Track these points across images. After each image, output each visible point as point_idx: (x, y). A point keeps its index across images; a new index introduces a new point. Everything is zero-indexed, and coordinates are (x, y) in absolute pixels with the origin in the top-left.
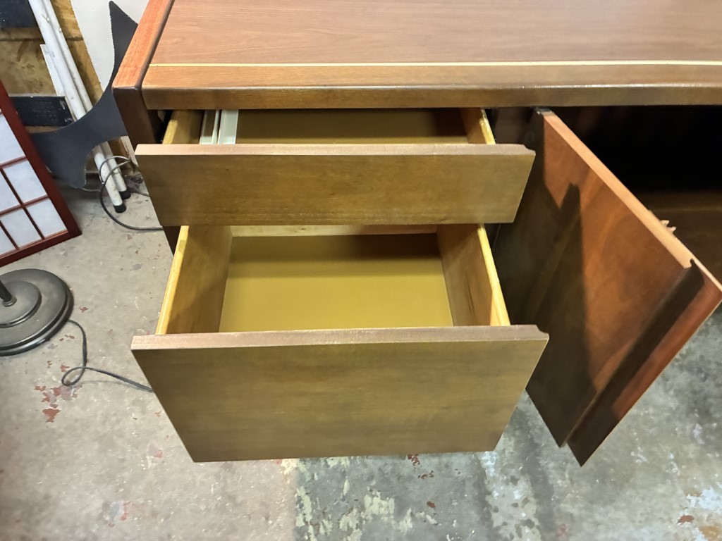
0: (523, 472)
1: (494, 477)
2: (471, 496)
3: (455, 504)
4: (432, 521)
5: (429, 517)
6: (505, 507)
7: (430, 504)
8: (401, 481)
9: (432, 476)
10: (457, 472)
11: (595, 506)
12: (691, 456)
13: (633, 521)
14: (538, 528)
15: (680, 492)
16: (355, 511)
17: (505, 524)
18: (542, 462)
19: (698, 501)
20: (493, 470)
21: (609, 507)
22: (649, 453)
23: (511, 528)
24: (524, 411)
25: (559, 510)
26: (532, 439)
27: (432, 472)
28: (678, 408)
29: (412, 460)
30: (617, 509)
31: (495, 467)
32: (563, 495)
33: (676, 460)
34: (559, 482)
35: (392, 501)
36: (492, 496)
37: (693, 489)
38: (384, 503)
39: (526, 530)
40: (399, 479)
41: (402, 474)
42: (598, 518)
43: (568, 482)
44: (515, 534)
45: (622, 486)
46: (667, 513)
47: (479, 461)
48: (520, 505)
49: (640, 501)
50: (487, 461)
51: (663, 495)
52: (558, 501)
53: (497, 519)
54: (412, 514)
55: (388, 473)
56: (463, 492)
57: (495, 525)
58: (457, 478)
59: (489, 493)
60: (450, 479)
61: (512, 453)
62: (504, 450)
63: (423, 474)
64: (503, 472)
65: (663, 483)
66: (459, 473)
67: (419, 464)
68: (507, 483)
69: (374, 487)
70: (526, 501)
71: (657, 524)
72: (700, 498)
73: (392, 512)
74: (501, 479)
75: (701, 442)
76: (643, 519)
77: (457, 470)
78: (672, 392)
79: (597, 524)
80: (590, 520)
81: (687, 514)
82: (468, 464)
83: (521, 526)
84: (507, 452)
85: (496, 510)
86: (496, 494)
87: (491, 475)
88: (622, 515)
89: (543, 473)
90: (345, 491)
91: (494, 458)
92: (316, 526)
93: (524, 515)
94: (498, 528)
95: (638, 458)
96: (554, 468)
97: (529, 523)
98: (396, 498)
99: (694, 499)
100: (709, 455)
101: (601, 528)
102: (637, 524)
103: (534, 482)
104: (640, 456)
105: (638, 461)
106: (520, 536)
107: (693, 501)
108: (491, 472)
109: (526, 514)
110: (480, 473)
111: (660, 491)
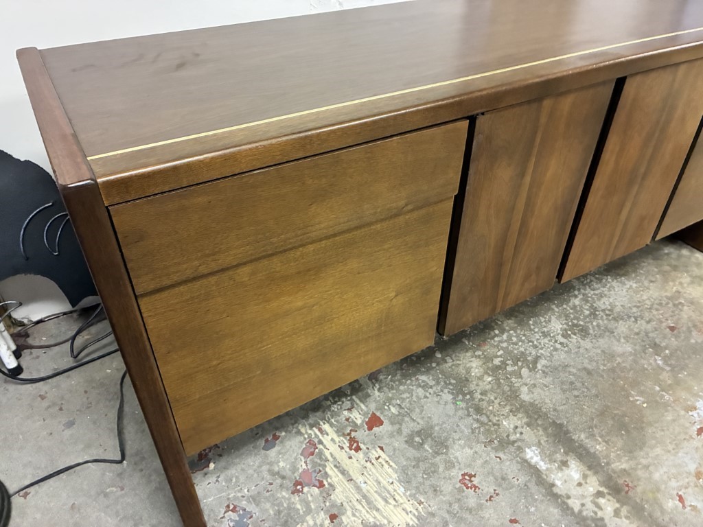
0: (566, 453)
1: (547, 469)
2: (541, 496)
3: (533, 509)
6: (575, 491)
7: (513, 521)
8: (474, 513)
9: (497, 494)
10: (515, 480)
11: (636, 454)
12: (670, 382)
13: (669, 452)
14: (609, 494)
15: (683, 413)
17: (583, 505)
18: (575, 437)
19: (698, 413)
20: (542, 463)
21: (646, 449)
22: (641, 393)
23: (590, 506)
24: (532, 401)
25: (613, 470)
26: (554, 422)
27: (495, 490)
28: (635, 350)
29: (471, 488)
30: (652, 448)
31: (541, 460)
32: (607, 456)
33: (662, 390)
34: (598, 447)
36: (557, 486)
37: (688, 405)
39: (602, 501)
40: (470, 513)
41: (470, 506)
42: (644, 461)
43: (604, 444)
44: (596, 509)
45: (642, 428)
46: (686, 433)
47: (526, 461)
48: (583, 482)
49: (662, 433)
50: (532, 458)
51: (674, 420)
52: (608, 464)
53: (575, 504)
55: (458, 512)
56: (532, 495)
57: (576, 510)
58: (519, 486)
59: (553, 485)
60: (514, 489)
61: (547, 441)
62: (539, 441)
63: (488, 497)
64: (552, 461)
65: (667, 411)
66: (518, 480)
67: (479, 489)
68: (560, 468)
70: (585, 477)
71: (686, 444)
72: (698, 411)
74: (554, 467)
75: (668, 368)
76: (674, 446)
77: (514, 478)
78: (622, 340)
79: (647, 467)
80: (640, 466)
81: (699, 427)
82: (520, 468)
83: (596, 500)
84: (542, 442)
85: (569, 497)
86: (558, 483)
87: (544, 468)
88: (658, 451)
89: (581, 446)
91: (536, 452)
93: (591, 489)
94: (580, 512)
95: (637, 400)
96: (587, 438)
97: (599, 494)
99: (694, 413)
100: (680, 375)
101: (652, 468)
102: (673, 452)
103: (580, 457)
104: (637, 398)
105: (638, 403)
106: (601, 509)
107: (696, 415)
108: (543, 466)
109: (593, 485)
110: (534, 471)
111: (669, 418)
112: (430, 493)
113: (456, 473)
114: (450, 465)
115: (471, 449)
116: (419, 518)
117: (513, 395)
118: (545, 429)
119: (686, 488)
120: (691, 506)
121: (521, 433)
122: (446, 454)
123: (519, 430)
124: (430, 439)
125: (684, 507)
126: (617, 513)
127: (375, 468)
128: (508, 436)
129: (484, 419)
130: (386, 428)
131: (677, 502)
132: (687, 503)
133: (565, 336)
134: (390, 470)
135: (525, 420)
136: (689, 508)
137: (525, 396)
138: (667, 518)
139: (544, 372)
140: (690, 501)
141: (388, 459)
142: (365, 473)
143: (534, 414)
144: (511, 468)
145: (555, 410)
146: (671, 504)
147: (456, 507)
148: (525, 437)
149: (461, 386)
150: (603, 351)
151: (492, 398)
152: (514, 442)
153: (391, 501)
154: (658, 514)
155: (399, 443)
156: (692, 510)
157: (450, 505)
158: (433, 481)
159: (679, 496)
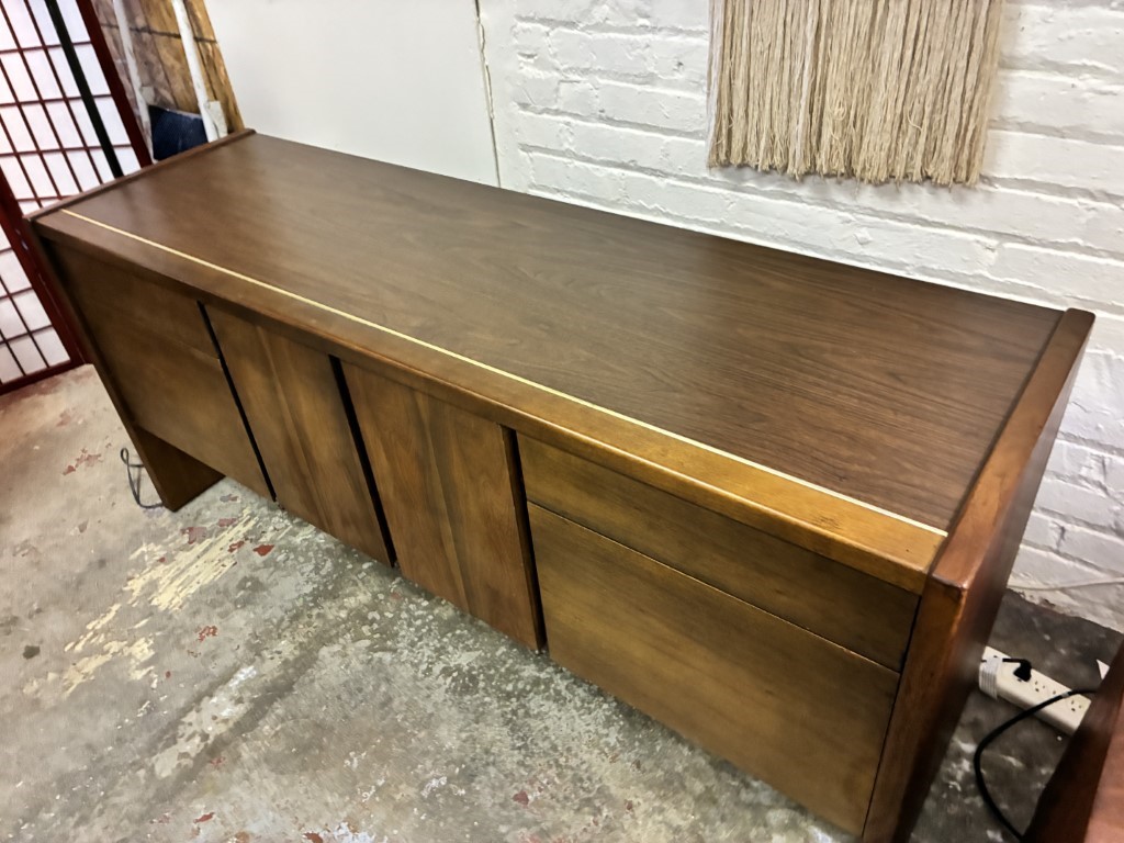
0: (252, 701)
1: (230, 688)
2: (198, 689)
3: (182, 686)
4: (154, 685)
5: (156, 681)
6: (206, 715)
7: (168, 674)
8: (175, 644)
11: (264, 765)
12: (398, 797)
13: (274, 800)
14: (206, 745)
15: (345, 815)
16: (125, 643)
17: (190, 724)
18: (276, 705)
19: (347, 835)
20: (236, 682)
21: (274, 775)
22: (366, 764)
23: (190, 731)
24: (320, 658)
25: (237, 746)
26: (294, 683)
27: (200, 653)
28: (450, 751)
29: (200, 636)
30: (277, 782)
31: (241, 682)
32: (256, 738)
33: (378, 789)
34: (267, 727)
35: (152, 653)
36: (210, 700)
37: (358, 822)
38: (146, 651)
39: (197, 740)
41: (182, 640)
42: (254, 775)
43: (273, 733)
44: (186, 736)
45: (306, 769)
46: (307, 820)
47: (238, 670)
48: (218, 720)
49: (301, 792)
50: (243, 673)
51: (326, 805)
52: (245, 740)
53: (192, 717)
54: (150, 672)
55: (175, 634)
56: (197, 682)
57: (184, 720)
58: (208, 670)
59: (211, 696)
60: (203, 667)
61: (266, 681)
62: (264, 674)
63: (192, 650)
64: (240, 690)
65: (341, 795)
67: (200, 641)
68: (232, 698)
69: (154, 636)
70: (225, 721)
71: (288, 819)
72: (351, 835)
73: (143, 660)
74: (233, 693)
75: (425, 794)
76: (283, 805)
78: (464, 735)
79: (247, 778)
80: (247, 771)
81: (321, 835)
82: (228, 666)
83: (197, 735)
84: (264, 678)
85: (198, 711)
86: (214, 700)
87: (231, 685)
88: (273, 789)
89: (265, 712)
90: (137, 626)
91: (250, 675)
92: (95, 634)
93: (210, 729)
94: (183, 723)
95: (351, 760)
96: (277, 716)
97: (205, 737)
98: (156, 654)
99: (345, 829)
100: (415, 810)
101: (247, 783)
102: (274, 805)
103: (250, 713)
104: (355, 760)
105: (348, 762)
106: (188, 740)
107: (341, 832)
108: (233, 684)
109: (212, 730)
110: (225, 679)
111: (329, 799)
112: (191, 610)
113: (216, 621)
114: (224, 615)
115: (246, 625)
116: (167, 610)
117: (323, 639)
118: (282, 677)
119: (222, 823)
120: (199, 828)
121: (272, 658)
122: (237, 608)
123: (277, 656)
124: (251, 592)
125: (197, 821)
126: (185, 755)
127: (213, 567)
128: (267, 649)
129: (285, 624)
130: (258, 559)
131: (203, 814)
132: (202, 824)
134: (212, 577)
135: (291, 658)
136: (195, 826)
137: (324, 651)
138: (181, 803)
139: (370, 661)
140: (206, 830)
141: (224, 573)
142: (206, 563)
143: (305, 661)
144: (228, 660)
145: (312, 681)
146: (200, 808)
147: (179, 631)
148: (269, 663)
149: (324, 595)
150: (432, 715)
151: (315, 624)
152: (259, 654)
154: (186, 795)
155: (243, 572)
156: (193, 830)
157: (181, 627)
158: (204, 608)
159: (209, 817)
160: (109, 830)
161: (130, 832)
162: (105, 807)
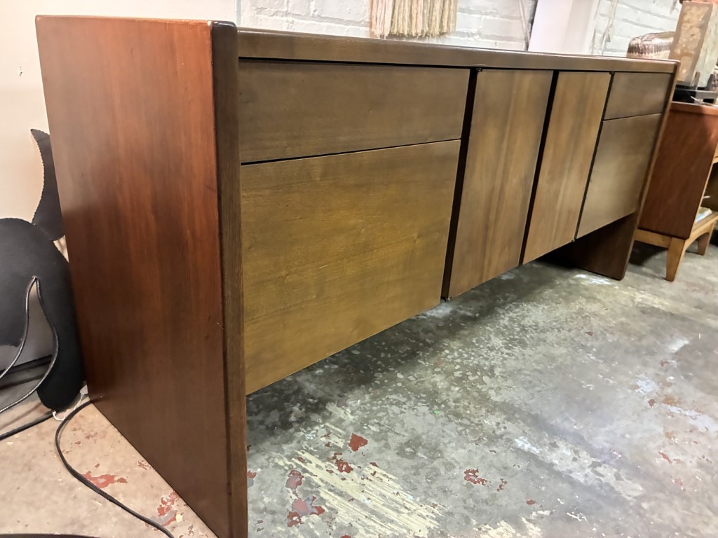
0: (551, 437)
1: (541, 452)
2: (545, 476)
3: (543, 488)
4: (547, 513)
5: (541, 512)
6: (573, 466)
7: (530, 503)
8: (490, 503)
9: (506, 483)
10: (516, 467)
12: (608, 370)
13: (635, 421)
14: (603, 463)
15: (630, 391)
17: (586, 476)
18: (552, 423)
20: (535, 449)
21: (615, 422)
22: (590, 381)
23: (592, 475)
24: (503, 400)
26: (529, 414)
27: (502, 480)
29: (479, 483)
30: (620, 420)
31: (532, 446)
33: (605, 377)
34: (575, 427)
35: (503, 523)
36: (556, 465)
37: (632, 386)
38: (500, 530)
39: (600, 469)
40: (487, 504)
41: (484, 498)
42: (619, 432)
43: (580, 424)
44: (598, 477)
46: (641, 406)
47: (519, 449)
48: (577, 457)
49: (622, 408)
50: (523, 446)
51: (626, 398)
52: (590, 439)
53: (579, 477)
54: (528, 520)
55: (474, 506)
56: (538, 477)
57: (582, 481)
58: (522, 471)
59: (552, 464)
60: (519, 475)
61: (530, 430)
62: (524, 431)
63: (498, 486)
64: (542, 446)
65: (617, 392)
66: (519, 467)
67: (486, 481)
68: (552, 450)
69: (477, 526)
70: (576, 452)
71: (645, 414)
72: (641, 388)
73: (514, 531)
74: (546, 450)
75: (601, 361)
76: (636, 416)
77: (514, 465)
78: (556, 346)
80: (618, 436)
81: (648, 400)
82: (516, 456)
83: (595, 469)
84: (526, 431)
85: (570, 472)
86: (556, 462)
87: (538, 452)
88: (625, 422)
89: (561, 429)
91: (525, 440)
93: (586, 462)
94: (586, 482)
95: (590, 387)
96: (563, 422)
97: (596, 464)
98: (504, 518)
99: (639, 390)
100: (613, 365)
101: (628, 436)
102: (638, 421)
103: (564, 438)
104: (589, 385)
105: (591, 389)
106: (603, 476)
107: (641, 391)
108: (536, 450)
109: (586, 459)
110: (529, 456)
111: (621, 397)
112: (440, 494)
113: (459, 472)
114: (450, 466)
115: (465, 448)
116: (438, 520)
117: (483, 399)
118: (524, 421)
119: (664, 447)
120: (675, 460)
121: (505, 428)
122: (442, 457)
123: (501, 425)
124: (420, 447)
125: (670, 461)
126: (618, 477)
127: (374, 483)
128: (494, 432)
129: (465, 422)
130: (372, 445)
131: (662, 459)
132: (671, 459)
133: (509, 348)
134: (391, 482)
135: (504, 417)
136: (674, 462)
137: (494, 397)
138: (661, 473)
139: (503, 377)
140: (672, 456)
141: (385, 473)
142: (365, 490)
143: (509, 411)
144: (509, 459)
145: (526, 404)
146: (659, 461)
147: (471, 502)
148: (509, 430)
149: (432, 398)
150: (544, 355)
151: (466, 404)
152: (501, 436)
153: (403, 510)
154: (652, 471)
155: (391, 456)
156: (677, 463)
157: (465, 501)
158: (439, 483)
159: (662, 454)
160: (706, 520)
161: (700, 504)
162: (688, 528)
